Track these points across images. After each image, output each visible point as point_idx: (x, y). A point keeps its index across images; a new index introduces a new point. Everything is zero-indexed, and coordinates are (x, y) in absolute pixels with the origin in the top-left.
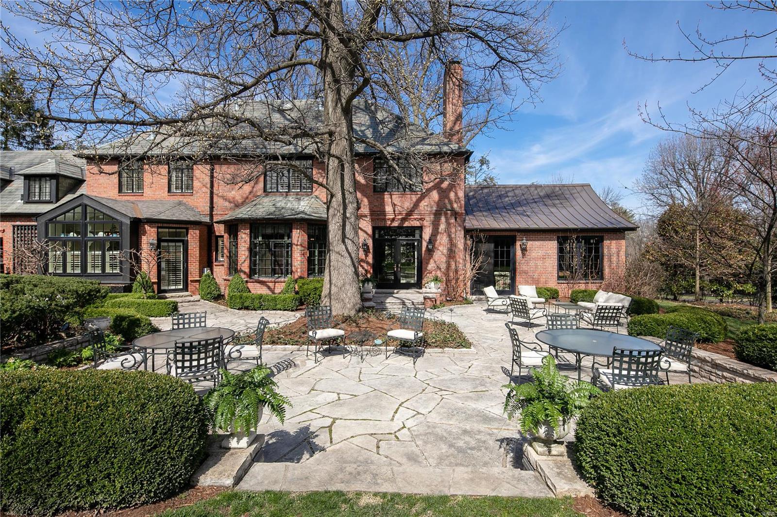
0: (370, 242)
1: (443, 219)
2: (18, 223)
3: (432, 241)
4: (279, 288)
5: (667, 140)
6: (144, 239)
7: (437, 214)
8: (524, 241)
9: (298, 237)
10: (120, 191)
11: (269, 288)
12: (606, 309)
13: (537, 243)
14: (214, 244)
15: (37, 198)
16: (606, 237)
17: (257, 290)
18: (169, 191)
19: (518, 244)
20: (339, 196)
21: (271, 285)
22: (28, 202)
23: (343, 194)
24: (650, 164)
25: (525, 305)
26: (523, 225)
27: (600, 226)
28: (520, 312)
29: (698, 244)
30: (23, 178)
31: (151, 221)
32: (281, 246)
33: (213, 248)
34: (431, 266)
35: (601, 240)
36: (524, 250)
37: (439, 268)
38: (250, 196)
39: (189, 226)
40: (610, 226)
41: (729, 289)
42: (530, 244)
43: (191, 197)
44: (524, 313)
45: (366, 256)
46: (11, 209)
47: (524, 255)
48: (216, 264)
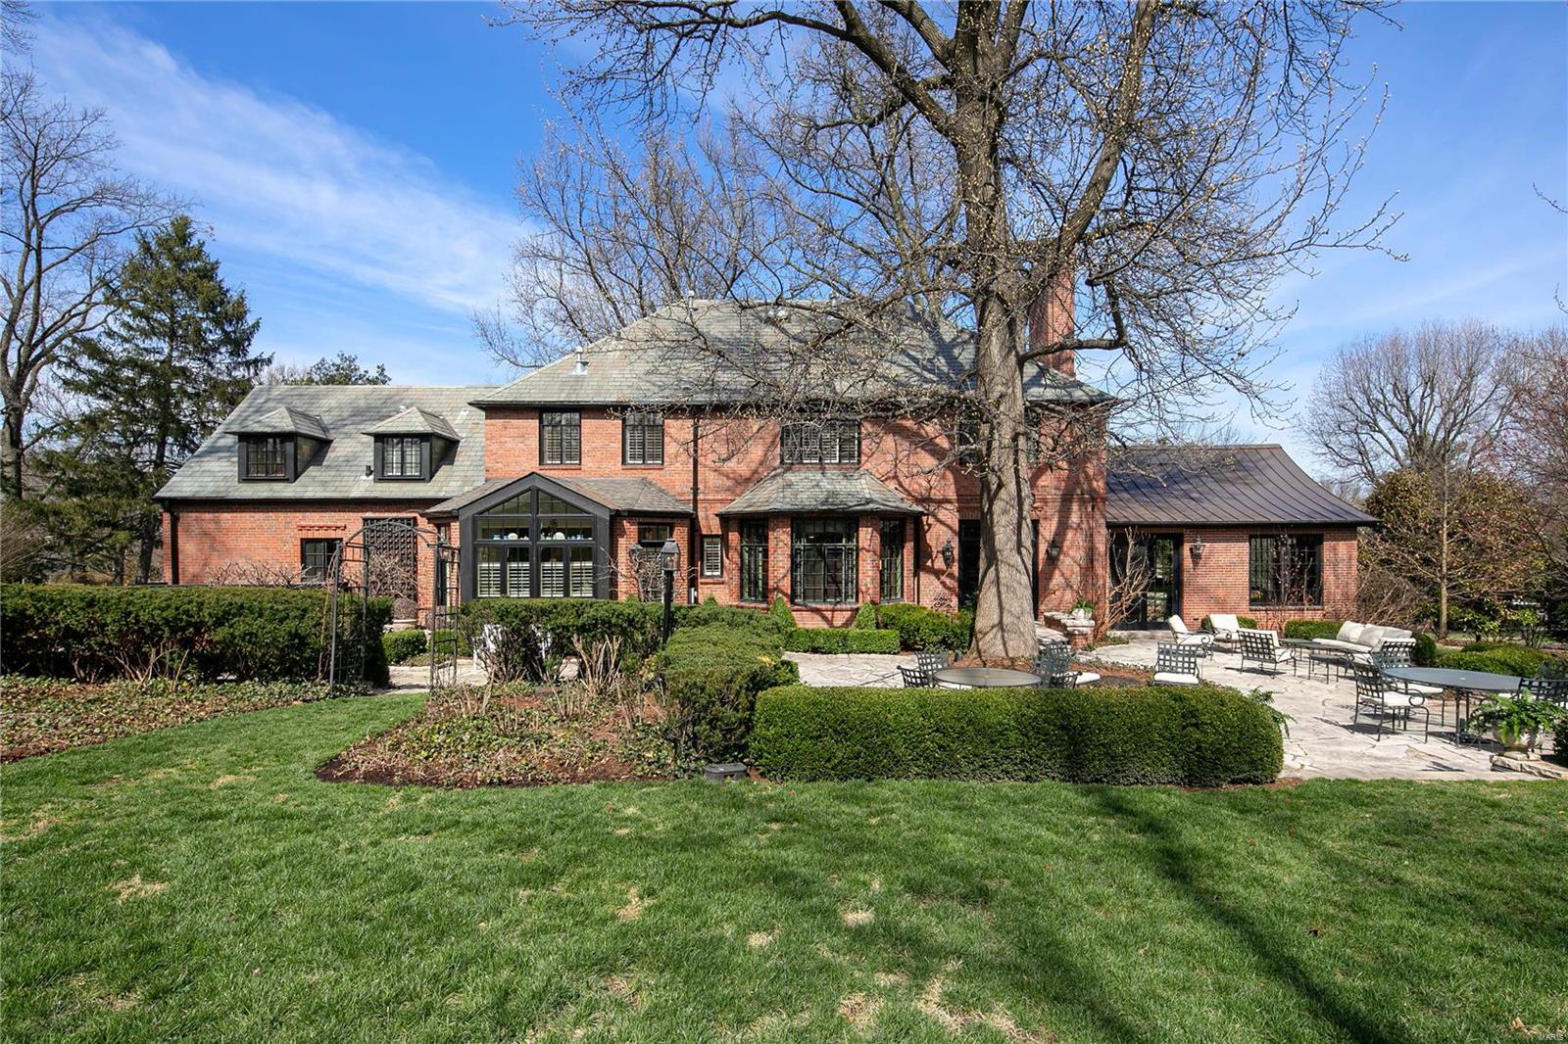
0: (955, 544)
1: (1075, 507)
2: (369, 515)
3: (1056, 544)
4: (840, 619)
5: (1354, 345)
6: (622, 541)
7: (1066, 500)
8: (1199, 543)
9: (867, 536)
10: (541, 461)
11: (824, 618)
12: (1395, 646)
13: (1219, 546)
14: (697, 550)
15: (397, 473)
16: (1327, 536)
17: (807, 621)
18: (624, 462)
19: (1187, 547)
20: (1012, 487)
21: (828, 614)
22: (382, 479)
23: (1018, 483)
24: (1321, 388)
25: (1268, 643)
26: (1195, 518)
27: (1319, 519)
28: (1258, 652)
29: (1445, 542)
30: (372, 439)
31: (632, 514)
32: (837, 553)
33: (697, 556)
34: (1057, 580)
35: (1320, 540)
36: (1196, 557)
37: (1069, 585)
38: (760, 470)
39: (675, 521)
40: (1336, 519)
41: (1493, 619)
42: (1206, 548)
43: (662, 472)
44: (1264, 653)
45: (948, 565)
46: (356, 492)
47: (1195, 564)
48: (703, 580)
